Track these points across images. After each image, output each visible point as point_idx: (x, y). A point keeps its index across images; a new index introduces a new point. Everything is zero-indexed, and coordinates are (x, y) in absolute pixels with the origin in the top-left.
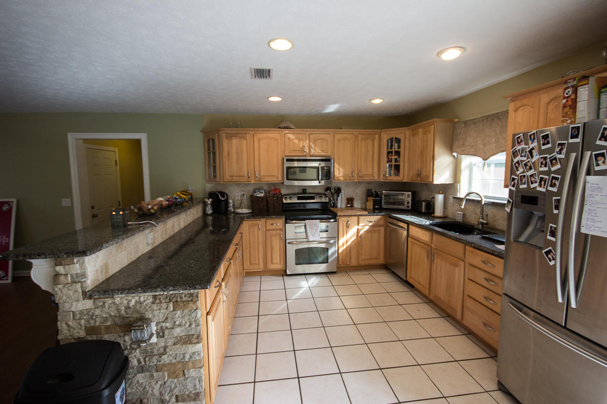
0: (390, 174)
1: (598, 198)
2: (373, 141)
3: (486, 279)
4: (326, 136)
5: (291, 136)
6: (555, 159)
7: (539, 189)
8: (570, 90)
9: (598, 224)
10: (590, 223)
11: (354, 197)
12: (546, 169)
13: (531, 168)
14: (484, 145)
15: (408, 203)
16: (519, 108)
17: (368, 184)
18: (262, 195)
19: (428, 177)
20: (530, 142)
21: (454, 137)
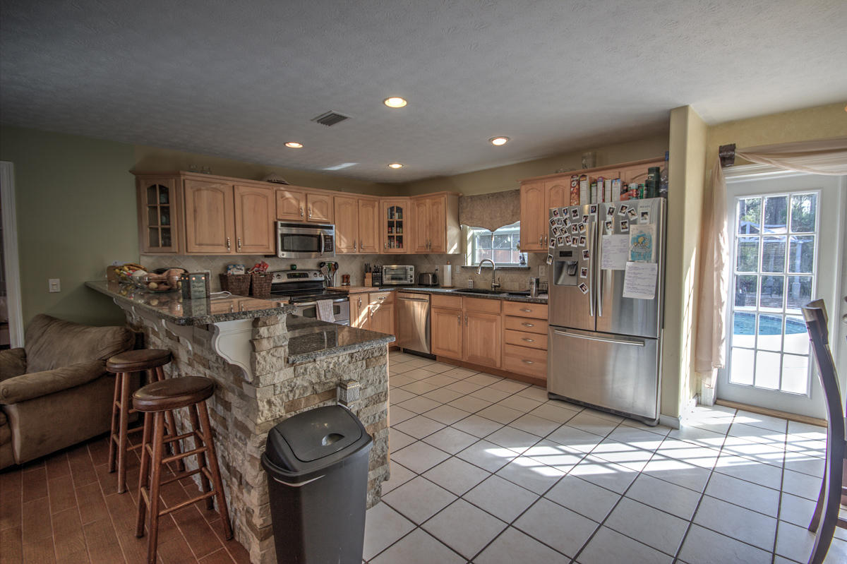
0: (390, 246)
1: (609, 248)
2: (373, 207)
3: (523, 324)
4: (326, 198)
5: (288, 195)
6: (582, 225)
7: (572, 245)
8: (575, 182)
9: (610, 263)
10: (606, 263)
11: (349, 273)
12: (577, 232)
13: (566, 232)
14: (491, 218)
15: (411, 277)
16: (529, 190)
17: (363, 258)
18: (242, 272)
19: (440, 247)
20: (564, 214)
21: (460, 211)
